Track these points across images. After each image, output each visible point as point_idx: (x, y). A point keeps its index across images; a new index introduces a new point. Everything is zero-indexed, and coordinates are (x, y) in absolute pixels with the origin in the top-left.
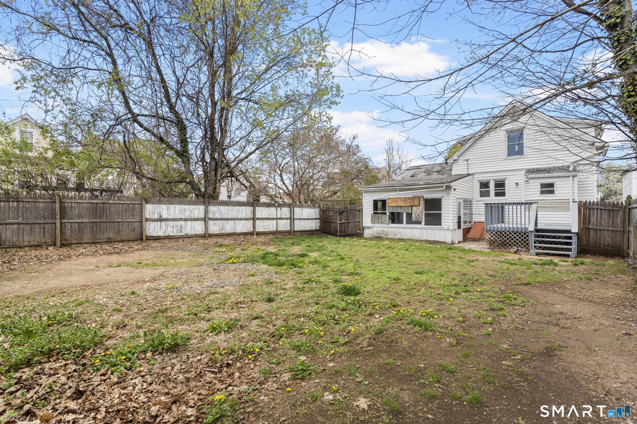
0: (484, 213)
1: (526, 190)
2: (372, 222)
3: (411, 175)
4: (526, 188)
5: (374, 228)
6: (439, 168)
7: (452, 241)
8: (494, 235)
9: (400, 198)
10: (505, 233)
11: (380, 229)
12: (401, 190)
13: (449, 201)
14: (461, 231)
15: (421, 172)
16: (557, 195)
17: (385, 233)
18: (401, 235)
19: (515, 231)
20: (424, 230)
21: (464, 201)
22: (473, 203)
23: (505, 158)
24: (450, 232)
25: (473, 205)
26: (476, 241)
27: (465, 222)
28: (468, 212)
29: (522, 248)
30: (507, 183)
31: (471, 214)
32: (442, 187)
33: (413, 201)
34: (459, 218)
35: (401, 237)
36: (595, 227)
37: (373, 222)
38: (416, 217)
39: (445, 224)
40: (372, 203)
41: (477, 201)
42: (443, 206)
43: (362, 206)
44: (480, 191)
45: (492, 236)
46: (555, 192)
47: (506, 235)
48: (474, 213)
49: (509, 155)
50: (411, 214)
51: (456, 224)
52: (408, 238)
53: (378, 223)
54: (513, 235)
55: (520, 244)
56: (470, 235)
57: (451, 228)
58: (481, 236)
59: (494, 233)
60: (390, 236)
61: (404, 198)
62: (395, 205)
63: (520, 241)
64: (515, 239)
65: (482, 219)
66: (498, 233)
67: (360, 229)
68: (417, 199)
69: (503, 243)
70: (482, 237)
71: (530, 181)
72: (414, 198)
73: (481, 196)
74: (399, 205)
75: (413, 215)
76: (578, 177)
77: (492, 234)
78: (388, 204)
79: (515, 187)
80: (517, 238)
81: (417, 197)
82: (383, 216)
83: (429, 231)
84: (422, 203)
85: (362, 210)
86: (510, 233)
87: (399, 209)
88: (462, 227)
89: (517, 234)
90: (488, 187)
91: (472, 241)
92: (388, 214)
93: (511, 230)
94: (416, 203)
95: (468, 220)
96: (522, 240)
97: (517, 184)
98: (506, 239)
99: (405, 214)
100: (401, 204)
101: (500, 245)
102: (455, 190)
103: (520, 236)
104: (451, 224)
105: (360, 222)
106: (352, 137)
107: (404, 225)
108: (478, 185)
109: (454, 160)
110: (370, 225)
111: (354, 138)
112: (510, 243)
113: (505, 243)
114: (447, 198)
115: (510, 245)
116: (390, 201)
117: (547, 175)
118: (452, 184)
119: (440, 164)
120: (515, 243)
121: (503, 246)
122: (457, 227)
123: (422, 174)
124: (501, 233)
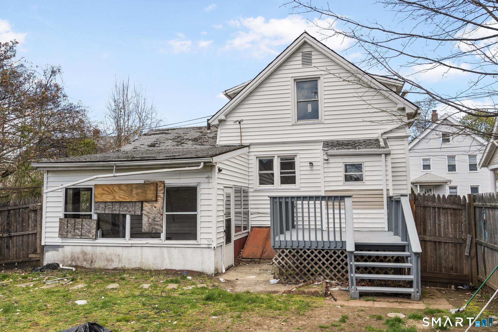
0: (269, 211)
1: (326, 175)
2: (61, 235)
3: (149, 143)
4: (326, 170)
5: (66, 248)
6: (197, 135)
7: (216, 270)
8: (286, 256)
9: (119, 185)
10: (305, 252)
11: (78, 250)
12: (120, 169)
13: (210, 191)
14: (232, 246)
15: (167, 139)
16: (367, 183)
17: (89, 257)
18: (120, 261)
19: (320, 247)
20: (165, 250)
21: (236, 192)
22: (250, 194)
23: (294, 123)
24: (212, 252)
25: (250, 198)
26: (255, 262)
27: (238, 228)
28: (242, 210)
29: (331, 279)
30: (298, 162)
31: (247, 213)
32: (198, 164)
33: (145, 192)
34: (228, 222)
35: (120, 266)
36: (432, 238)
37: (63, 234)
38: (150, 224)
39: (203, 236)
40: (62, 194)
41: (256, 191)
42: (200, 203)
43: (41, 202)
44: (260, 175)
45: (283, 259)
46: (365, 178)
47: (305, 256)
48: (251, 211)
49: (300, 118)
50: (140, 217)
51: (223, 235)
52: (133, 266)
53: (74, 237)
54: (316, 256)
55: (328, 272)
56: (246, 252)
57: (214, 245)
58: (263, 253)
59: (287, 252)
60: (97, 265)
61: (127, 185)
62: (109, 198)
63: (327, 267)
64: (320, 263)
65: (266, 221)
66: (294, 252)
67: (35, 252)
68: (152, 188)
69: (301, 270)
70: (265, 255)
71: (331, 160)
72: (146, 185)
73: (261, 183)
74: (118, 199)
75: (145, 219)
76: (392, 156)
77: (283, 255)
78: (98, 196)
79: (308, 168)
80: (323, 260)
81: (152, 183)
82: (85, 222)
83: (175, 252)
84: (161, 194)
85: (41, 209)
86: (312, 252)
87: (117, 207)
88: (234, 238)
89: (323, 253)
90: (271, 168)
91: (248, 262)
92: (95, 217)
93: (314, 247)
94: (150, 195)
95: (243, 224)
96: (331, 264)
97: (311, 164)
98: (305, 263)
99: (128, 218)
100: (120, 196)
101: (297, 274)
102: (220, 170)
103: (327, 256)
104: (213, 236)
105: (37, 235)
106: (50, 70)
107: (127, 240)
108: (255, 165)
109: (221, 121)
110: (58, 241)
111: (53, 72)
112: (313, 271)
113: (305, 271)
114: (206, 186)
115: (312, 275)
116: (100, 190)
117: (352, 151)
118: (215, 159)
119: (200, 128)
120: (320, 271)
121: (301, 278)
122: (223, 240)
123: (170, 143)
124: (298, 252)
